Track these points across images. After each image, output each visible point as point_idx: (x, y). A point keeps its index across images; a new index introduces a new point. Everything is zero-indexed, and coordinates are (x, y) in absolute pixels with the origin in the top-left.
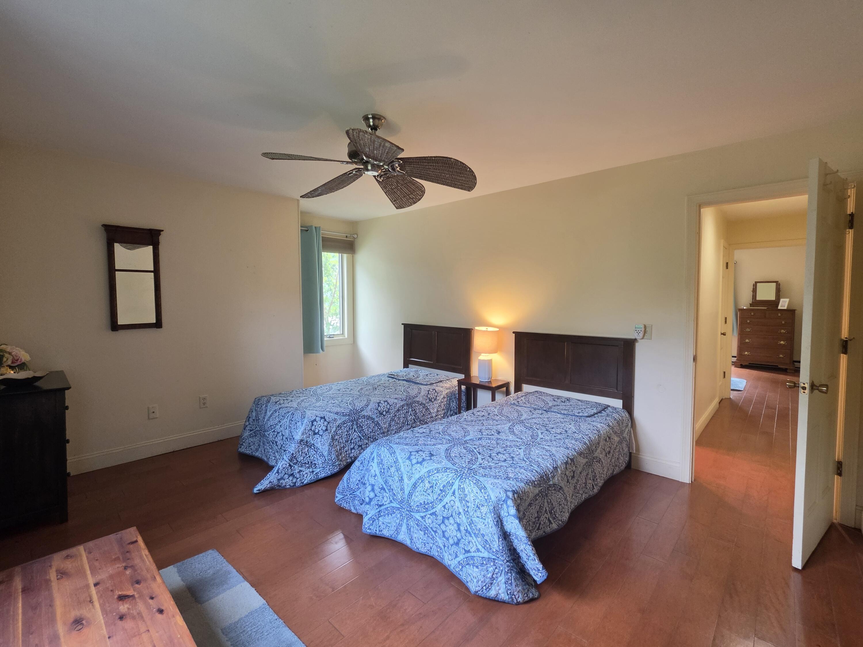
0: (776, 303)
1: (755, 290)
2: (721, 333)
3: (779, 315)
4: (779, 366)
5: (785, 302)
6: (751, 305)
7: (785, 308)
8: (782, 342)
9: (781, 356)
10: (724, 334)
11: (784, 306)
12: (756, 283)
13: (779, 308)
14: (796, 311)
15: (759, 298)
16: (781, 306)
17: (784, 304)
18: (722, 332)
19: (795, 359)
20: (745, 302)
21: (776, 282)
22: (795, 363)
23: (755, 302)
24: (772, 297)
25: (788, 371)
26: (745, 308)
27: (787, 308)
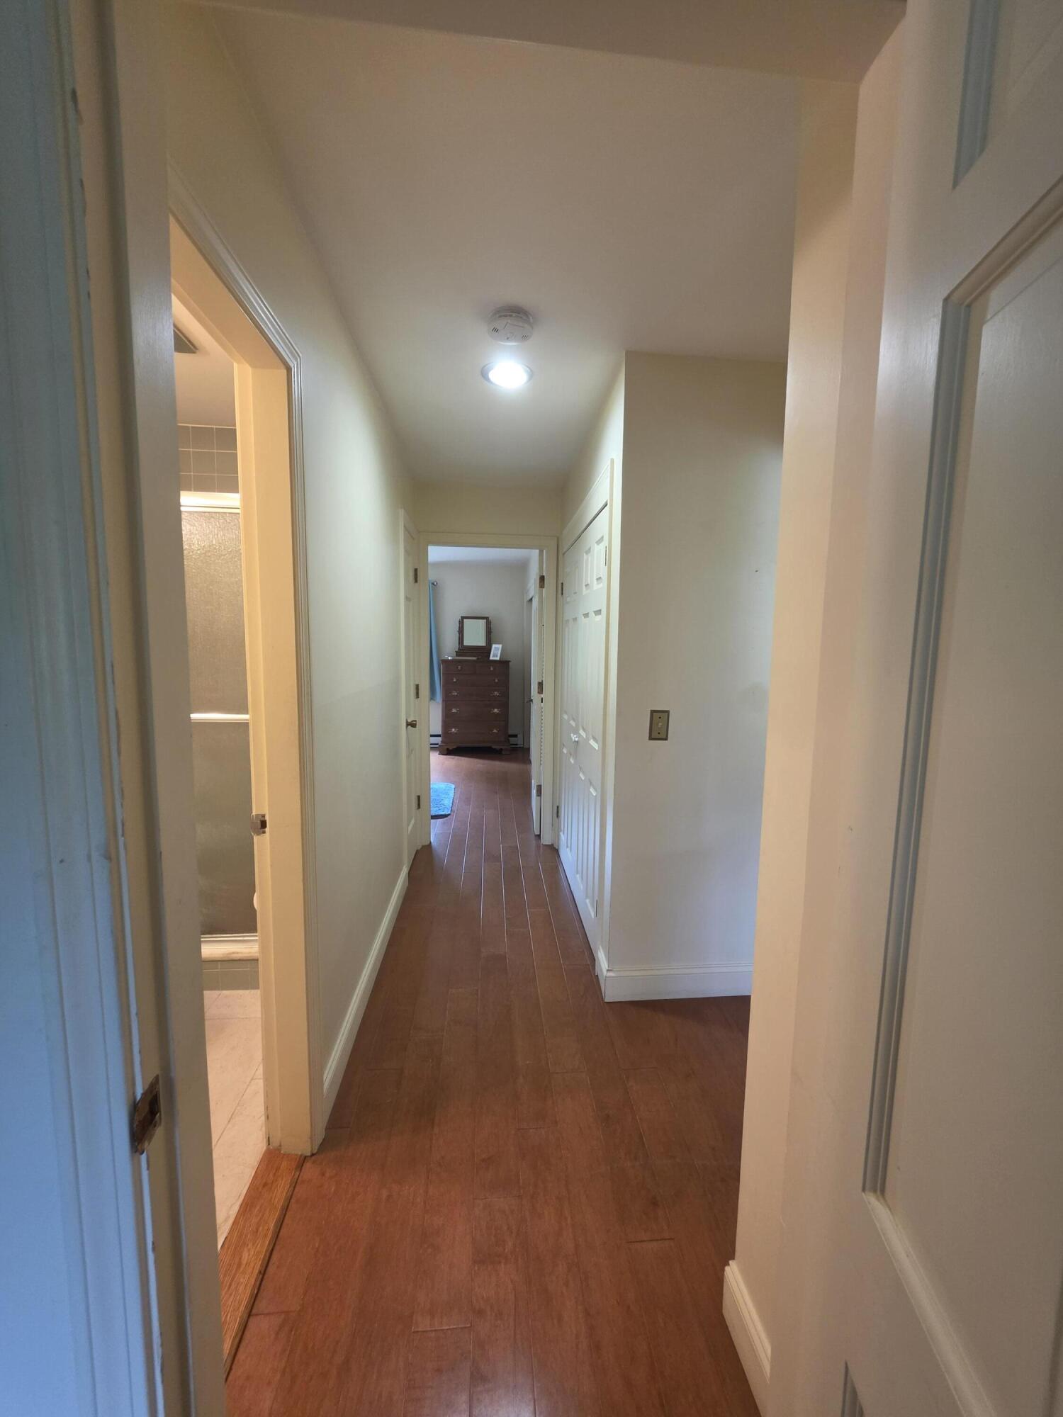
0: (486, 651)
1: (461, 631)
2: (407, 722)
3: (492, 669)
4: (494, 747)
5: (498, 649)
6: (458, 654)
7: (498, 658)
8: (496, 710)
9: (495, 731)
10: (412, 724)
11: (497, 656)
12: (463, 618)
13: (491, 658)
14: (510, 663)
15: (466, 643)
16: (494, 656)
17: (496, 652)
18: (409, 721)
19: (510, 732)
20: (449, 649)
21: (486, 618)
22: (510, 739)
23: (463, 650)
24: (481, 642)
25: (503, 753)
26: (449, 658)
27: (500, 658)
